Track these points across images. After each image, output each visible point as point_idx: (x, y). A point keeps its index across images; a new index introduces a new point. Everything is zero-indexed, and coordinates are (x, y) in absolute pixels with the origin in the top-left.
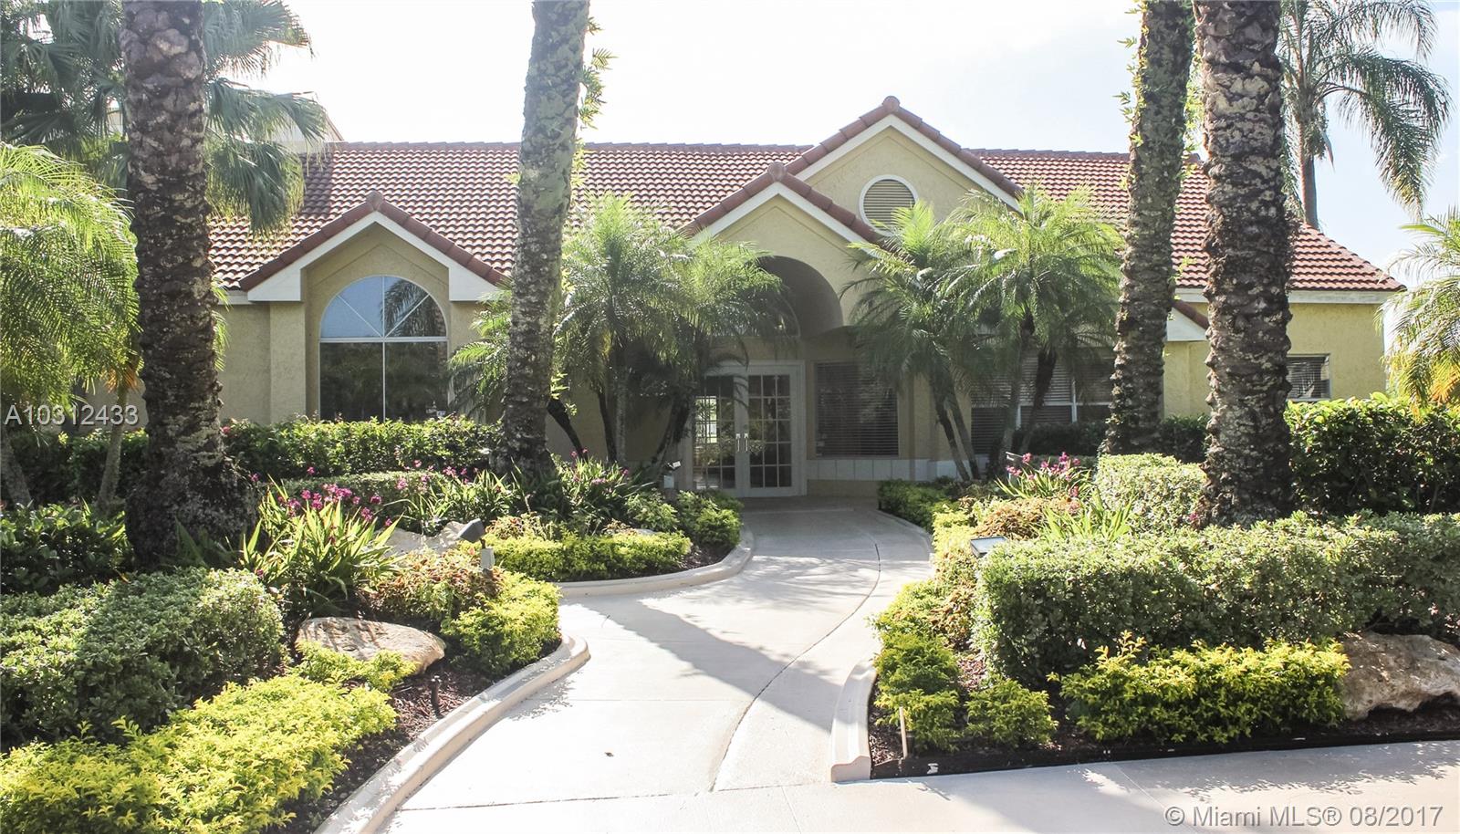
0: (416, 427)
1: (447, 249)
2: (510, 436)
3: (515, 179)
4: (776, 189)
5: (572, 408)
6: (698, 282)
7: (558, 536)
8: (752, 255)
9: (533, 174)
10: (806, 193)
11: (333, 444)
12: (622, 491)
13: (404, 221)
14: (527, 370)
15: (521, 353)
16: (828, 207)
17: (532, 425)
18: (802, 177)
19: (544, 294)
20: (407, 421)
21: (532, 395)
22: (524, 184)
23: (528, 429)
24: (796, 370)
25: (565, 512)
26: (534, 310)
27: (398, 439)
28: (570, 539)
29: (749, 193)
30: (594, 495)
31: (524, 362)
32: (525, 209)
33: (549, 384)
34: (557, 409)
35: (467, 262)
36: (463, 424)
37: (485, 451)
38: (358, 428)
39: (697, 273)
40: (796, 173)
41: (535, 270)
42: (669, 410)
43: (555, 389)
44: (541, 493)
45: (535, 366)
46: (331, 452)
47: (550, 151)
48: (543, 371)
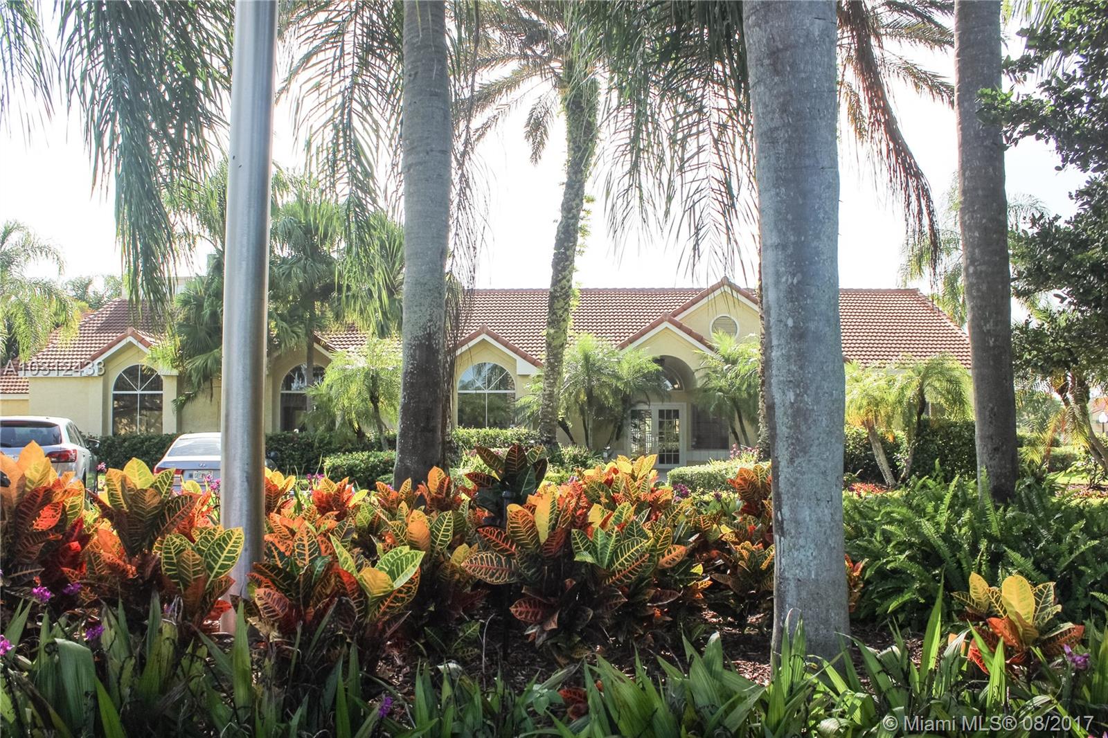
0: (504, 431)
1: (516, 351)
2: (542, 435)
3: (544, 333)
4: (666, 324)
5: (570, 424)
6: (625, 370)
7: (559, 472)
8: (650, 357)
9: (552, 331)
10: (680, 326)
11: (472, 437)
12: (586, 458)
13: (496, 338)
14: (549, 409)
15: (547, 402)
16: (690, 333)
17: (551, 431)
18: (677, 319)
19: (555, 379)
20: (501, 428)
21: (551, 419)
22: (548, 335)
23: (549, 433)
24: (683, 408)
25: (562, 463)
26: (552, 385)
27: (497, 436)
28: (563, 473)
29: (653, 327)
30: (575, 459)
31: (548, 406)
32: (549, 345)
33: (558, 415)
34: (563, 425)
35: (524, 357)
36: (524, 430)
37: (532, 442)
38: (482, 431)
39: (625, 366)
40: (675, 316)
41: (552, 369)
42: (612, 426)
43: (560, 417)
44: (553, 457)
45: (552, 407)
46: (472, 440)
47: (559, 322)
48: (555, 410)
